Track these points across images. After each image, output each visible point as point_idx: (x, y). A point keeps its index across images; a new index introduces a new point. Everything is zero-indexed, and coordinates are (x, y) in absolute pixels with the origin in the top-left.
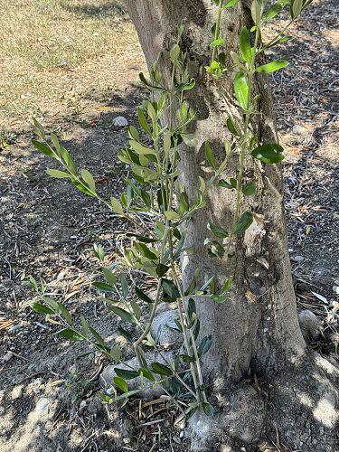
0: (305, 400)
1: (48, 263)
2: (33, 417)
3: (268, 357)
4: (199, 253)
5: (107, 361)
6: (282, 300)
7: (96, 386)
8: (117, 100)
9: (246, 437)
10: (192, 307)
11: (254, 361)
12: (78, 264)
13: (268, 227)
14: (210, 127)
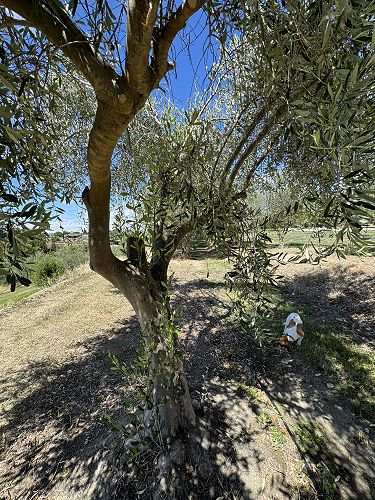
0: (199, 440)
1: (102, 393)
2: (97, 472)
3: (184, 424)
4: (159, 388)
5: (126, 437)
6: (186, 400)
7: (122, 451)
8: (127, 322)
9: (179, 463)
10: (157, 411)
11: (179, 426)
12: (114, 392)
13: (180, 375)
14: (160, 346)
